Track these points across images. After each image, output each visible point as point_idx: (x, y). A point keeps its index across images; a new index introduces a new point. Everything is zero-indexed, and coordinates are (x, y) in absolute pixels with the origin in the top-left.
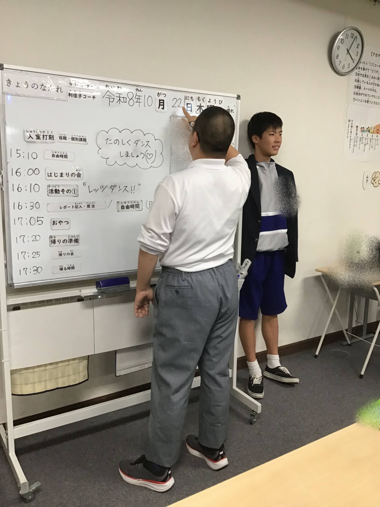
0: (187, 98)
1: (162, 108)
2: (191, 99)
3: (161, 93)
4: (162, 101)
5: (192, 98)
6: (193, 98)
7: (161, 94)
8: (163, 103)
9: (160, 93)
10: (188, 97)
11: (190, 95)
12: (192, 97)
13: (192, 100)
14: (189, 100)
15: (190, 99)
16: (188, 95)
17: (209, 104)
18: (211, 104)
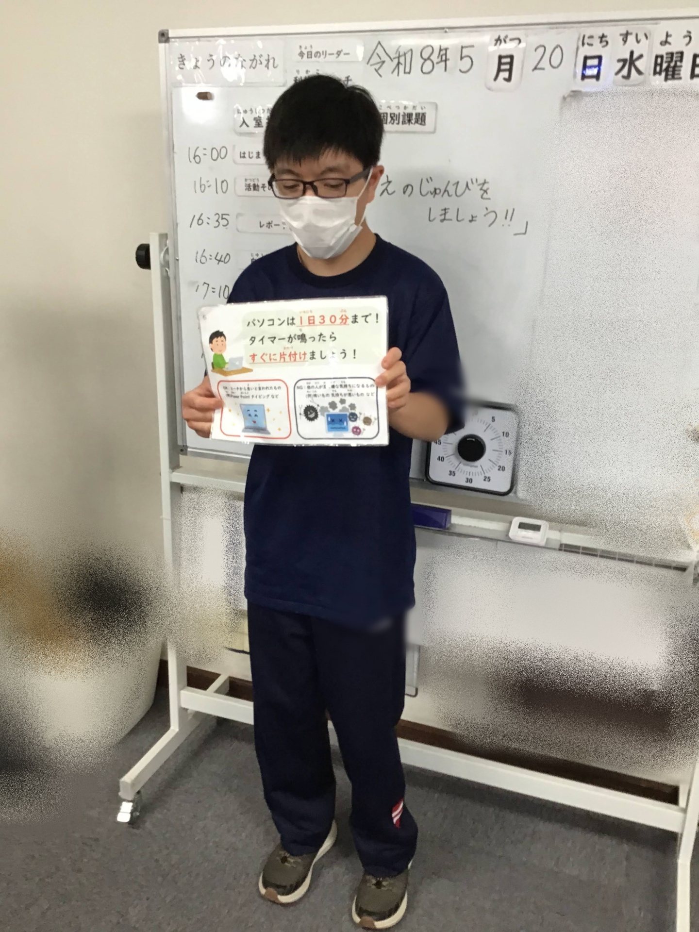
0: (586, 40)
1: (505, 79)
2: (601, 42)
3: (506, 37)
4: (508, 60)
5: (604, 39)
6: (606, 37)
7: (507, 40)
8: (511, 64)
9: (502, 38)
10: (591, 37)
11: (598, 31)
12: (603, 36)
13: (604, 44)
14: (590, 45)
15: (596, 41)
16: (588, 31)
17: (663, 50)
18: (673, 48)
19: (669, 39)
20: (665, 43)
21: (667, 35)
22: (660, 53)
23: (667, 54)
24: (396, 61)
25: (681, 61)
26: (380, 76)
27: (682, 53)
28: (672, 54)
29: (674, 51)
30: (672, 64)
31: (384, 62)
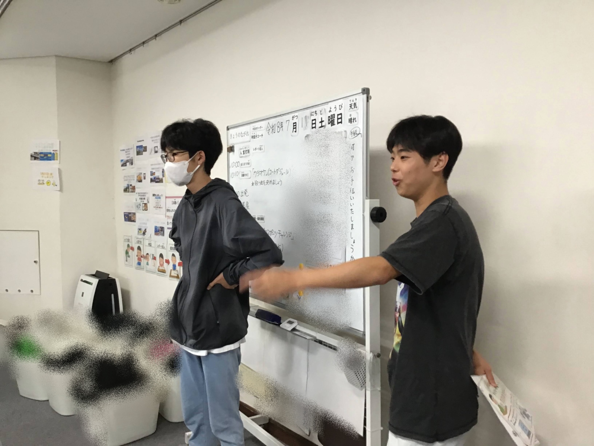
1: (295, 131)
2: (315, 114)
4: (295, 124)
7: (295, 117)
8: (296, 126)
10: (313, 112)
12: (316, 111)
14: (313, 115)
16: (313, 110)
17: (330, 114)
18: (332, 113)
19: (331, 110)
20: (330, 111)
21: (331, 108)
22: (329, 116)
23: (331, 115)
24: (272, 129)
25: (334, 118)
26: (269, 134)
27: (334, 114)
28: (332, 115)
29: (333, 114)
30: (332, 119)
31: (269, 129)
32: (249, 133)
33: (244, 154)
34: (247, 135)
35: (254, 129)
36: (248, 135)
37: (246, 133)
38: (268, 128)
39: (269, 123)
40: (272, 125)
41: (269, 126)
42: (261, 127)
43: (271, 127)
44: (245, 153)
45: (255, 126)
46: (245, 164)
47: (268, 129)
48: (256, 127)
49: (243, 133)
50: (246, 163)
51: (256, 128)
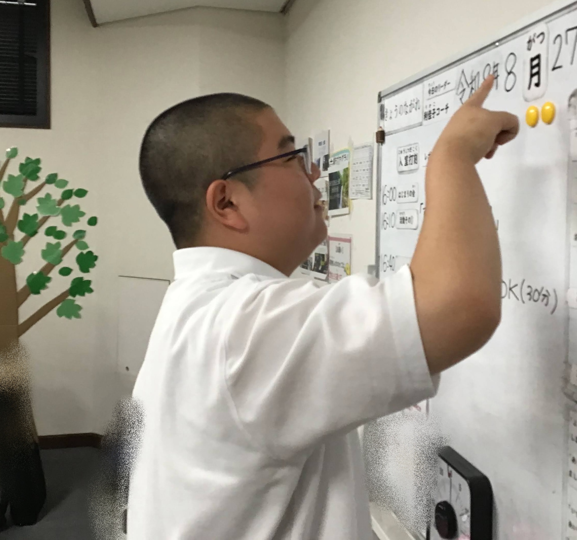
4: (536, 62)
32: (420, 103)
33: (406, 164)
34: (416, 109)
35: (432, 91)
36: (419, 109)
37: (415, 105)
38: (461, 85)
39: (463, 72)
40: (472, 77)
41: (463, 80)
42: (446, 82)
43: (469, 82)
44: (408, 162)
45: (434, 83)
46: (406, 195)
47: (461, 89)
48: (434, 86)
49: (408, 104)
50: (408, 191)
51: (436, 87)
